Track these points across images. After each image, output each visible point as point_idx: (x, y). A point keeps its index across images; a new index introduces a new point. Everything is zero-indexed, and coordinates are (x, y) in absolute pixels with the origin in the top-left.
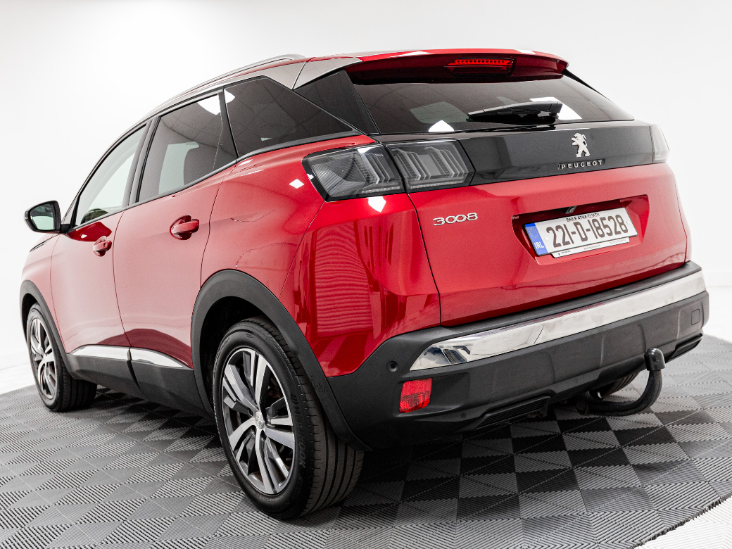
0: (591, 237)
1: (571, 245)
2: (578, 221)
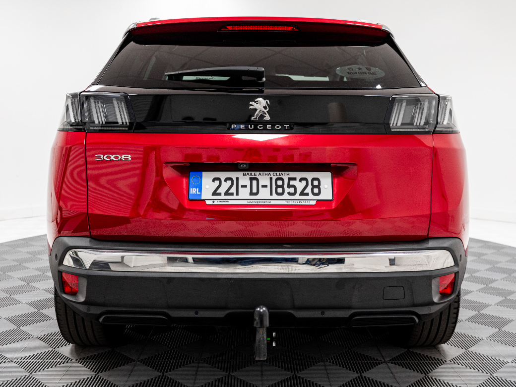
0: (264, 193)
1: (235, 197)
2: (257, 176)
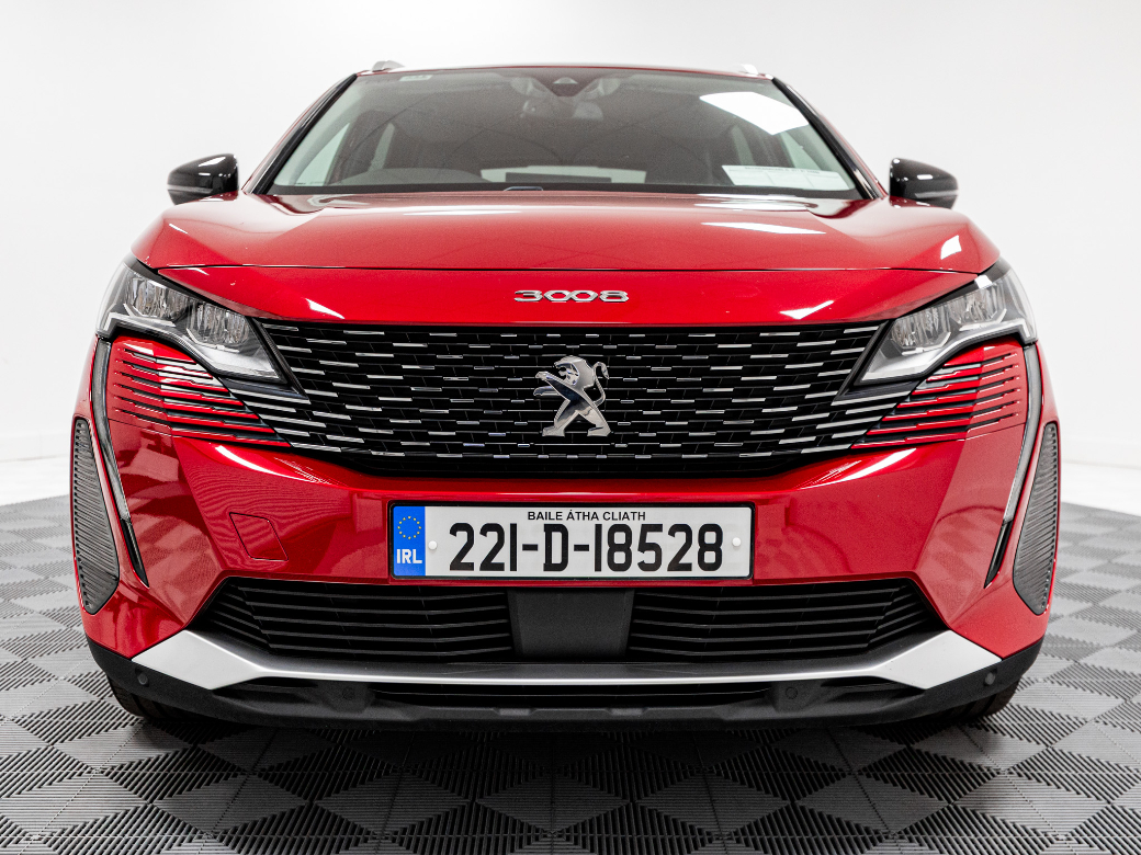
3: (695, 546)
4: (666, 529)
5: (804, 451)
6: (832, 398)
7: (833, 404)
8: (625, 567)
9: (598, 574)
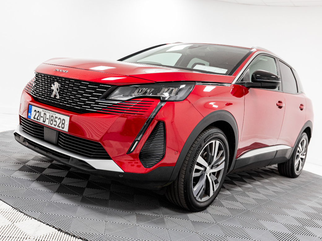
3: (61, 123)
4: (58, 118)
5: (87, 109)
6: (96, 100)
7: (96, 101)
8: (52, 124)
9: (48, 125)
